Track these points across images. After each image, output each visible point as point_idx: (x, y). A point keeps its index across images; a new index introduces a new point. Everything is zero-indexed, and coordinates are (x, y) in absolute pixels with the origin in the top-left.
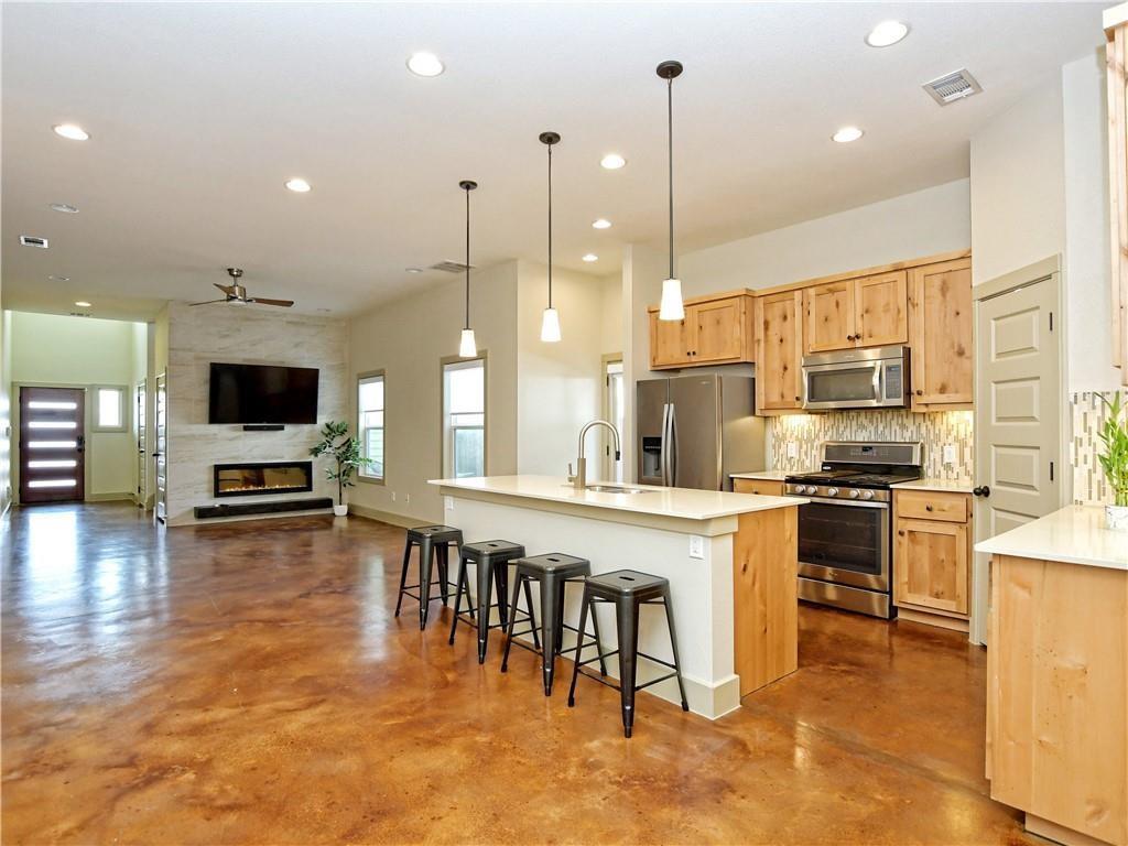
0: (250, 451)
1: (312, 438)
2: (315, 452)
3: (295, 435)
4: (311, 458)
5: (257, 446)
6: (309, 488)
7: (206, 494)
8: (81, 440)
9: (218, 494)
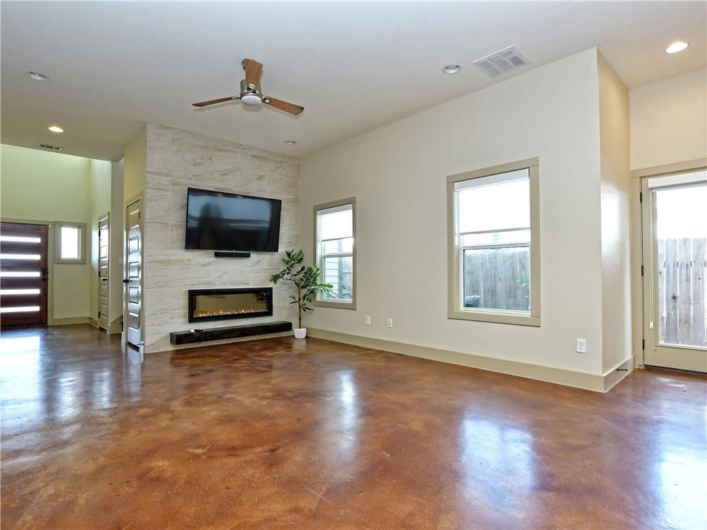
0: (220, 277)
1: (272, 265)
2: (275, 279)
3: (259, 262)
4: (271, 285)
5: (225, 273)
6: (269, 313)
7: (181, 320)
8: (45, 271)
9: (192, 319)
